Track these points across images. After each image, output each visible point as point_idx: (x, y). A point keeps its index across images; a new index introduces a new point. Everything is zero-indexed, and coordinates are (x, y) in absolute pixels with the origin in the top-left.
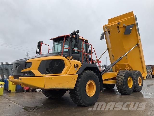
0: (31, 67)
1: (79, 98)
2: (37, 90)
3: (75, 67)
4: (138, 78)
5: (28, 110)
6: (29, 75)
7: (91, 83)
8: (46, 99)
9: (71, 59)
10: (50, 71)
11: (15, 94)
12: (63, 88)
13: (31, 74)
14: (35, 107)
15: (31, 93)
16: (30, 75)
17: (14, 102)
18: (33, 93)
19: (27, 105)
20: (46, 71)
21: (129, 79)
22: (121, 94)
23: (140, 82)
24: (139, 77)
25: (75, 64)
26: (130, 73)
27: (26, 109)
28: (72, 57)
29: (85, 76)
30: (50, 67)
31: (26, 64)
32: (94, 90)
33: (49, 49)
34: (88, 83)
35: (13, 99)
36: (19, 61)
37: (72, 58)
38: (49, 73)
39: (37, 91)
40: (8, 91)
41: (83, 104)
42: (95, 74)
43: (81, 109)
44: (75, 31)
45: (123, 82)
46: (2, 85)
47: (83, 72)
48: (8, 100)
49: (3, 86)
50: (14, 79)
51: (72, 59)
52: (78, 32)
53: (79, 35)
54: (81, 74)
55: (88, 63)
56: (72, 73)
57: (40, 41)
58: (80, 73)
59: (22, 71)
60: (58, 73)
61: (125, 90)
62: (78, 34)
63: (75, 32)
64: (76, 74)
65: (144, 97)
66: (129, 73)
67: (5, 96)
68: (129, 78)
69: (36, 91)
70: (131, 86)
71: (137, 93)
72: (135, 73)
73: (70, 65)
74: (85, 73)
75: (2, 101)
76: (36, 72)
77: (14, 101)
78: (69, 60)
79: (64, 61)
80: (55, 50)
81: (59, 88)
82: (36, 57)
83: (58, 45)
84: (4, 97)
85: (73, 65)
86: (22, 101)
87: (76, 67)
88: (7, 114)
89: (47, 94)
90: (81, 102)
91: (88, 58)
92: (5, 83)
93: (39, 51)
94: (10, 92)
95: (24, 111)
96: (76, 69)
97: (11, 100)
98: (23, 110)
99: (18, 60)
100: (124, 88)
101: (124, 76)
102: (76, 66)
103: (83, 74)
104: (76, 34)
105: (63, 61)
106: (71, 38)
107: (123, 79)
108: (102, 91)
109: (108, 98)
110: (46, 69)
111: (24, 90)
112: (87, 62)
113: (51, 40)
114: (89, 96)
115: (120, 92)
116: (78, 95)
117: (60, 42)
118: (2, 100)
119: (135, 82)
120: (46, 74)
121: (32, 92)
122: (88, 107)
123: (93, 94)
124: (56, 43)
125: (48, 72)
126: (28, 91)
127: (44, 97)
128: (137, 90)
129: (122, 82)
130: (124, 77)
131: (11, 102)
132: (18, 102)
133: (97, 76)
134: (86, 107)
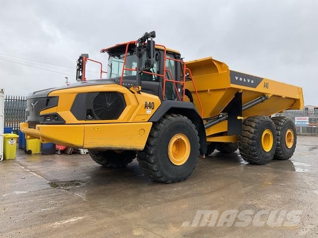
0: (57, 106)
1: (155, 167)
2: (82, 151)
3: (146, 106)
4: (286, 132)
5: (57, 186)
6: (53, 121)
7: (181, 139)
8: (97, 168)
9: (139, 92)
10: (95, 114)
11: (38, 157)
12: (121, 147)
13: (57, 119)
14: (72, 181)
15: (69, 157)
16: (57, 122)
17: (34, 172)
18: (74, 156)
19: (57, 178)
20: (87, 115)
21: (266, 134)
22: (247, 163)
23: (290, 141)
24: (289, 131)
25: (146, 102)
26: (269, 122)
27: (54, 184)
28: (140, 87)
29: (168, 125)
30: (95, 106)
31: (48, 100)
32: (186, 152)
33: (101, 70)
34: (174, 139)
35: (33, 167)
36: (36, 94)
37: (140, 89)
38: (94, 118)
39: (83, 153)
40: (26, 151)
41: (162, 179)
42: (189, 121)
43: (157, 187)
44: (147, 33)
45: (253, 139)
46: (12, 139)
47: (164, 117)
48: (23, 168)
49: (15, 141)
50: (29, 127)
51: (141, 91)
52: (153, 35)
53: (154, 42)
54: (160, 122)
55: (178, 100)
56: (140, 119)
57: (82, 55)
58: (156, 120)
59: (42, 113)
60: (112, 119)
61: (255, 156)
62: (154, 39)
63: (146, 36)
64: (148, 121)
65: (298, 170)
66: (267, 121)
67: (19, 160)
68: (266, 132)
69: (80, 153)
70: (268, 147)
71: (282, 161)
72: (280, 121)
73: (136, 104)
74: (168, 121)
75: (12, 170)
76: (67, 115)
77: (34, 170)
78: (134, 93)
79: (124, 95)
80: (111, 74)
81: (112, 148)
82: (69, 86)
83: (119, 62)
84: (18, 163)
85: (142, 103)
86: (49, 170)
87: (149, 108)
88: (17, 193)
89: (98, 158)
90: (158, 174)
91: (179, 89)
92: (18, 136)
93: (81, 74)
94: (29, 153)
95: (51, 187)
96: (150, 112)
97: (29, 167)
98: (49, 186)
99: (34, 93)
100: (254, 151)
101: (256, 127)
102: (149, 106)
103: (163, 122)
104: (149, 39)
105: (122, 94)
106: (139, 49)
107: (252, 133)
108: (204, 157)
109: (217, 169)
110: (87, 110)
111: (57, 151)
112: (176, 99)
113: (103, 52)
114: (174, 163)
115: (245, 159)
116: (152, 161)
117: (121, 56)
118: (12, 167)
119: (278, 140)
120: (87, 119)
121: (72, 155)
122: (172, 184)
123: (183, 160)
124: (114, 59)
125: (91, 115)
126: (64, 152)
127: (92, 164)
128: (281, 156)
129: (251, 139)
130: (255, 130)
131: (29, 172)
132: (42, 172)
133: (193, 126)
134: (169, 185)
